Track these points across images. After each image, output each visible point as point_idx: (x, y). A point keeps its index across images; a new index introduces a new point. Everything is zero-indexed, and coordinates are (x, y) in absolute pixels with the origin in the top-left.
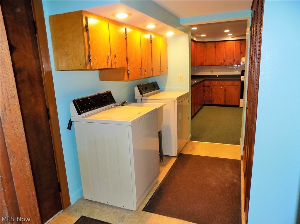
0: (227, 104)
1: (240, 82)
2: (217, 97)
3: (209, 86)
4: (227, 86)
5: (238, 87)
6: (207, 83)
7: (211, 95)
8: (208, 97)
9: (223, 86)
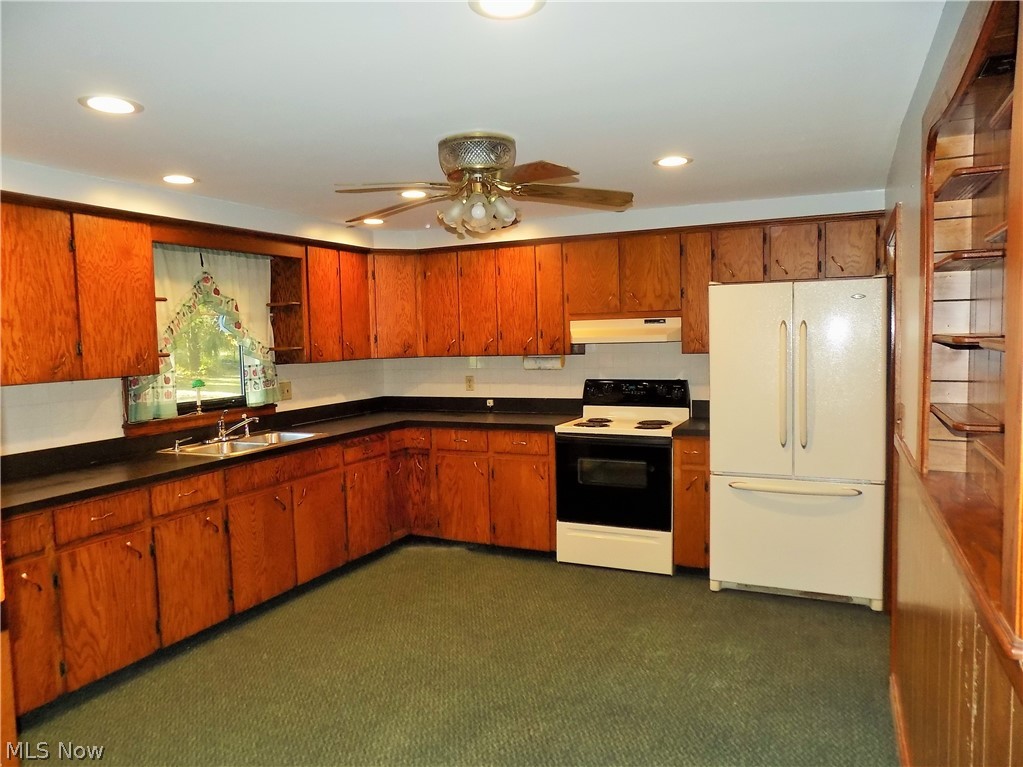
0: (502, 542)
1: (552, 438)
2: (461, 507)
3: (425, 453)
4: (497, 457)
5: (544, 464)
6: (413, 438)
7: (433, 496)
8: (423, 502)
9: (483, 456)
